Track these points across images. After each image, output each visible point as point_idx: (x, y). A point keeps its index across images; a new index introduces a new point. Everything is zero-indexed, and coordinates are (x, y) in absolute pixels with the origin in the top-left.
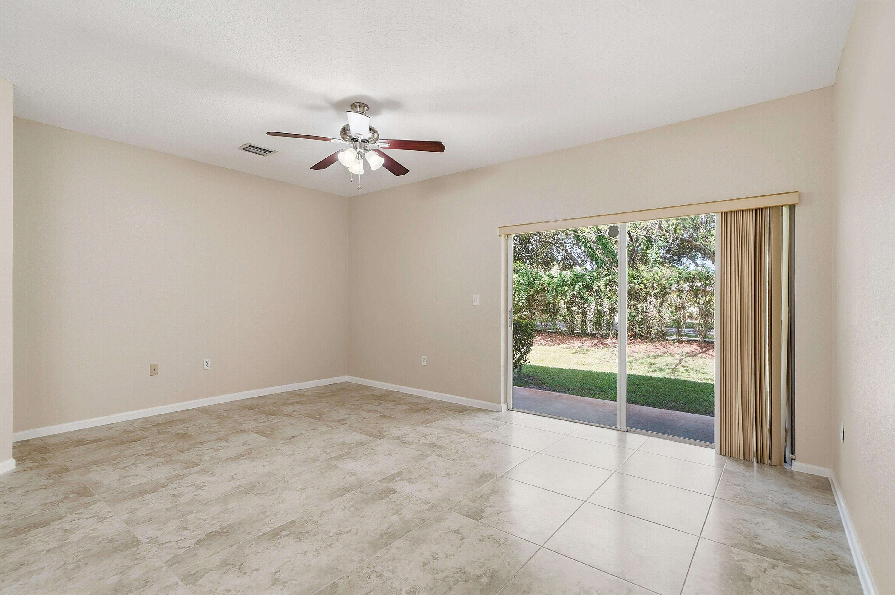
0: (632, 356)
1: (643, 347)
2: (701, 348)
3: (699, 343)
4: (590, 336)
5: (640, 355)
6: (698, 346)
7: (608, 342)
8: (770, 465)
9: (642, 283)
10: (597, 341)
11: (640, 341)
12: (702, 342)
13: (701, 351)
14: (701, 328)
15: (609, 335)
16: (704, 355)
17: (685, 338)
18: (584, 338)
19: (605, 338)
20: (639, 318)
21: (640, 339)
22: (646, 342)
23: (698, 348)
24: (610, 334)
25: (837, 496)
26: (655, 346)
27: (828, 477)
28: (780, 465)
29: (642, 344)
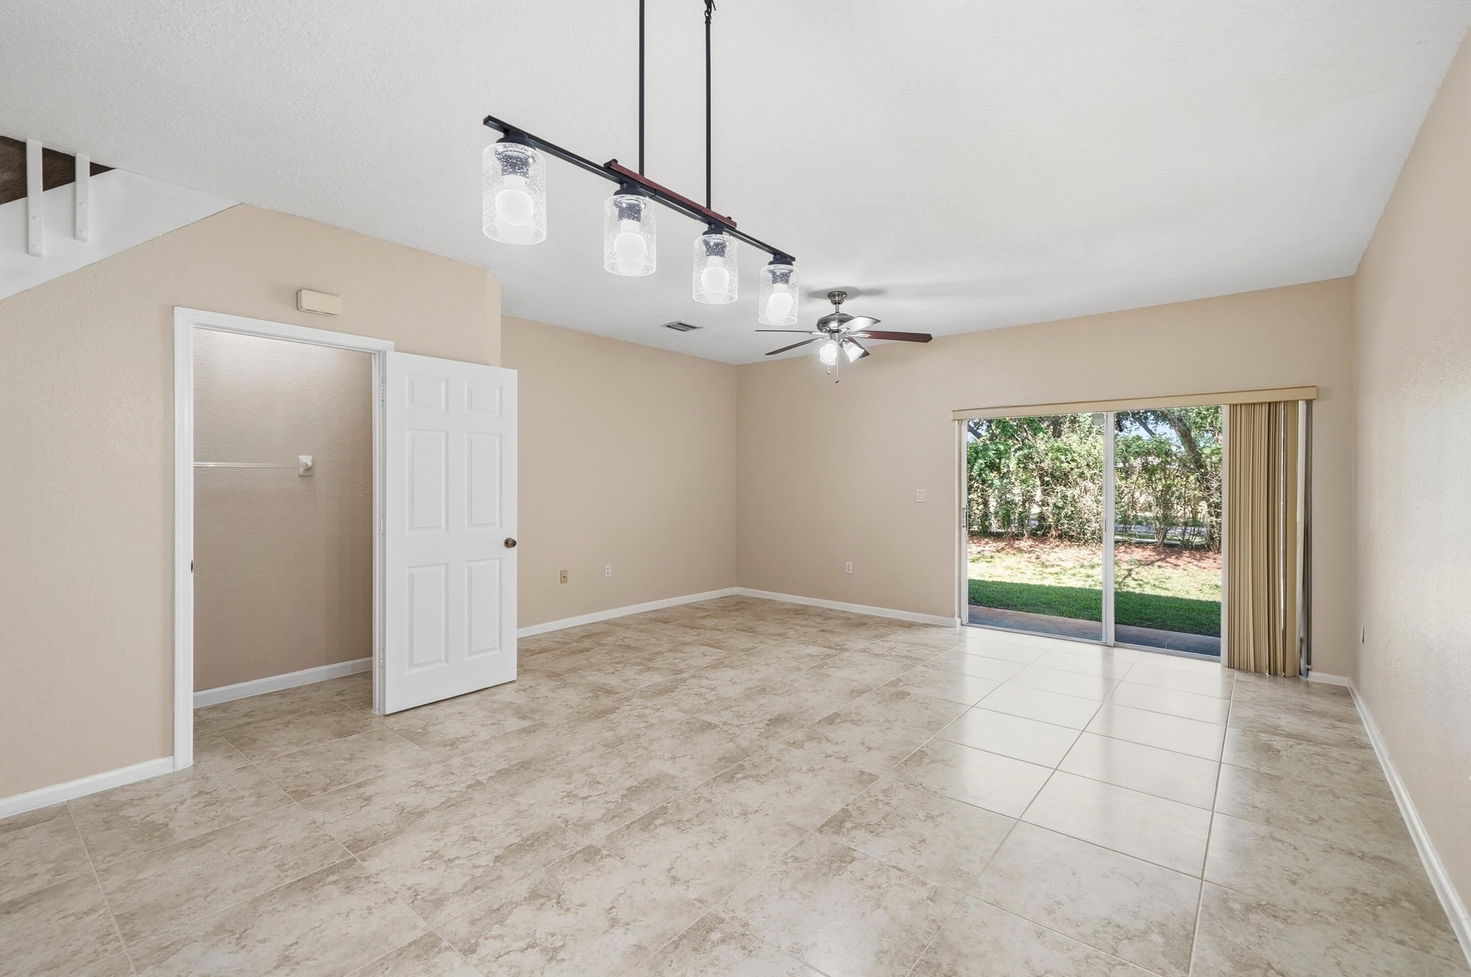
0: (1058, 566)
1: (1074, 551)
2: (1159, 554)
3: (1156, 547)
4: (994, 536)
5: (1070, 564)
6: (1153, 551)
7: (1020, 545)
8: (1284, 676)
9: (1073, 461)
10: (1004, 543)
11: (1069, 543)
12: (1160, 544)
13: (1159, 558)
14: (1158, 525)
15: (1023, 535)
16: (1164, 564)
17: (1134, 540)
18: (986, 540)
19: (1018, 540)
20: (1069, 510)
21: (1069, 540)
22: (1078, 546)
23: (1154, 554)
24: (1025, 532)
25: (1357, 701)
26: (1091, 550)
27: (1347, 686)
28: (1294, 676)
29: (1072, 548)
